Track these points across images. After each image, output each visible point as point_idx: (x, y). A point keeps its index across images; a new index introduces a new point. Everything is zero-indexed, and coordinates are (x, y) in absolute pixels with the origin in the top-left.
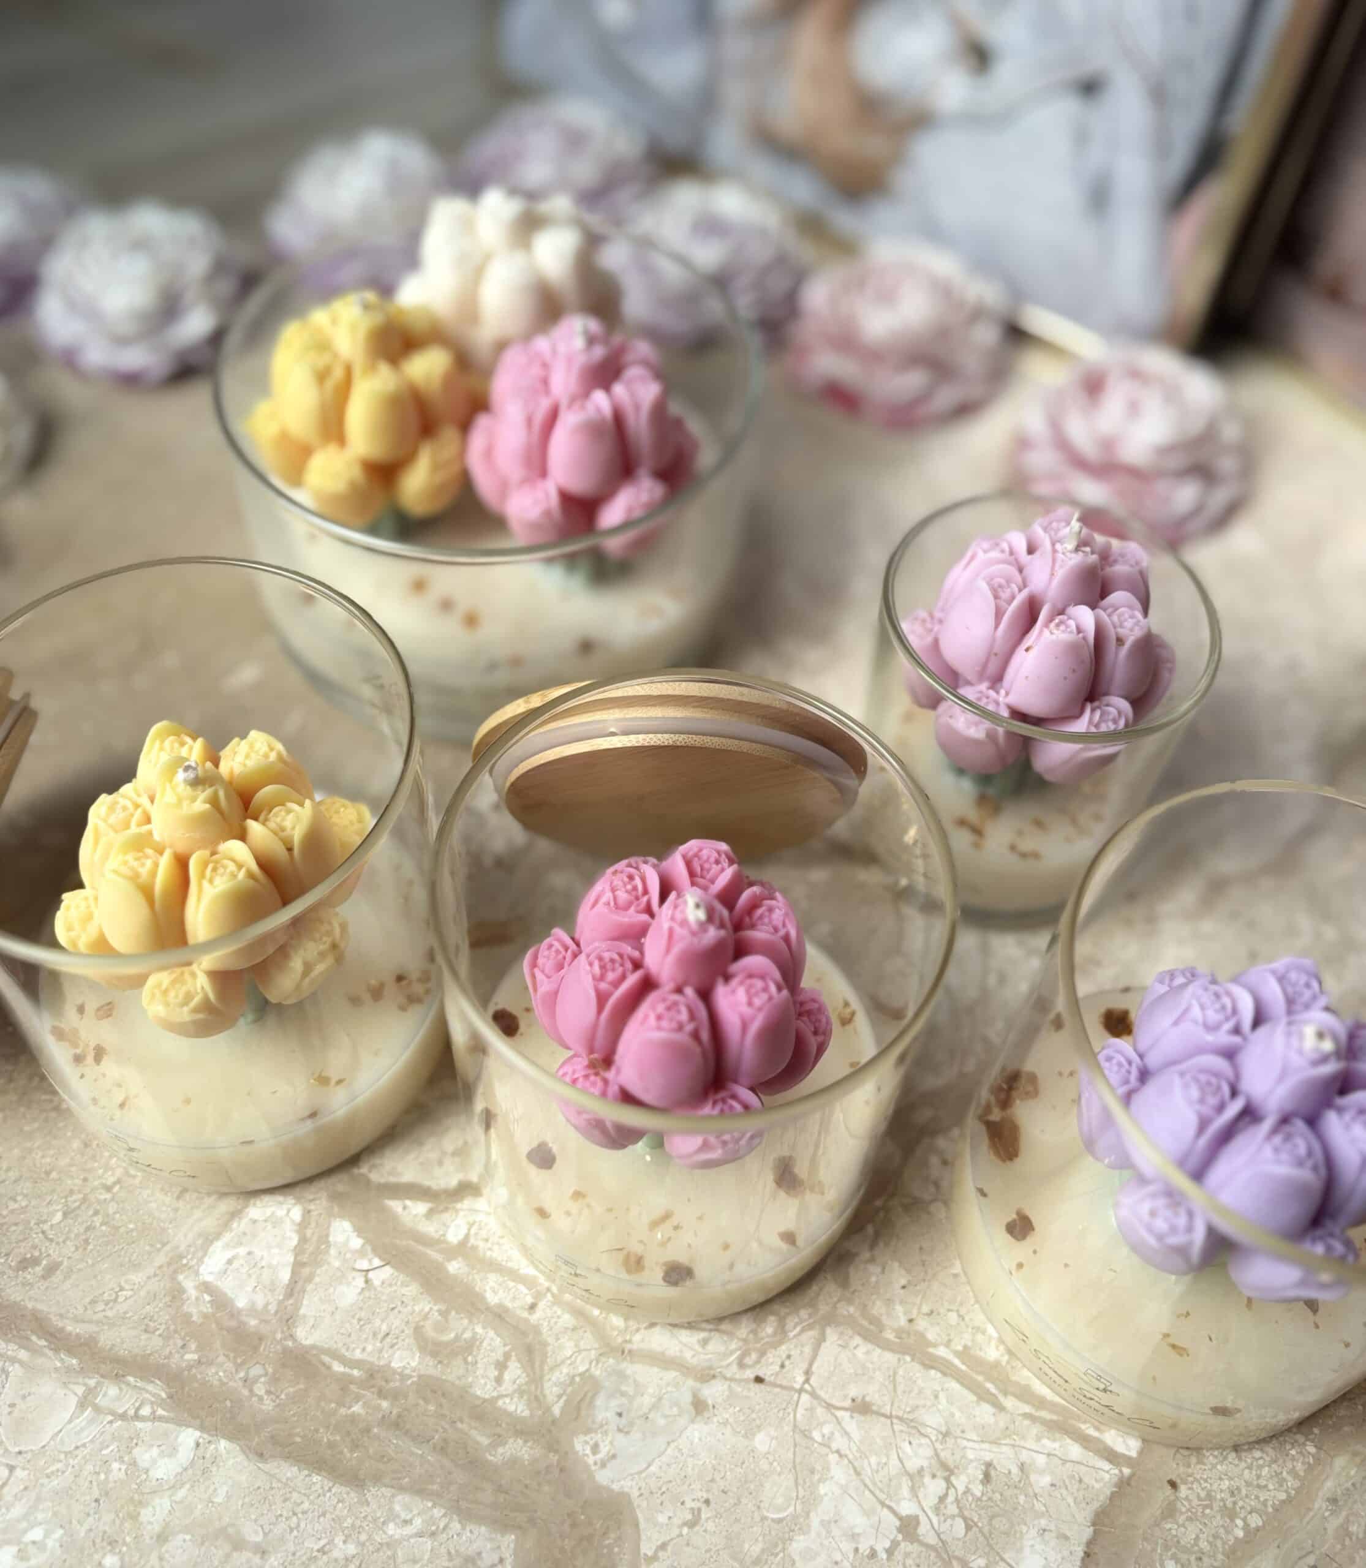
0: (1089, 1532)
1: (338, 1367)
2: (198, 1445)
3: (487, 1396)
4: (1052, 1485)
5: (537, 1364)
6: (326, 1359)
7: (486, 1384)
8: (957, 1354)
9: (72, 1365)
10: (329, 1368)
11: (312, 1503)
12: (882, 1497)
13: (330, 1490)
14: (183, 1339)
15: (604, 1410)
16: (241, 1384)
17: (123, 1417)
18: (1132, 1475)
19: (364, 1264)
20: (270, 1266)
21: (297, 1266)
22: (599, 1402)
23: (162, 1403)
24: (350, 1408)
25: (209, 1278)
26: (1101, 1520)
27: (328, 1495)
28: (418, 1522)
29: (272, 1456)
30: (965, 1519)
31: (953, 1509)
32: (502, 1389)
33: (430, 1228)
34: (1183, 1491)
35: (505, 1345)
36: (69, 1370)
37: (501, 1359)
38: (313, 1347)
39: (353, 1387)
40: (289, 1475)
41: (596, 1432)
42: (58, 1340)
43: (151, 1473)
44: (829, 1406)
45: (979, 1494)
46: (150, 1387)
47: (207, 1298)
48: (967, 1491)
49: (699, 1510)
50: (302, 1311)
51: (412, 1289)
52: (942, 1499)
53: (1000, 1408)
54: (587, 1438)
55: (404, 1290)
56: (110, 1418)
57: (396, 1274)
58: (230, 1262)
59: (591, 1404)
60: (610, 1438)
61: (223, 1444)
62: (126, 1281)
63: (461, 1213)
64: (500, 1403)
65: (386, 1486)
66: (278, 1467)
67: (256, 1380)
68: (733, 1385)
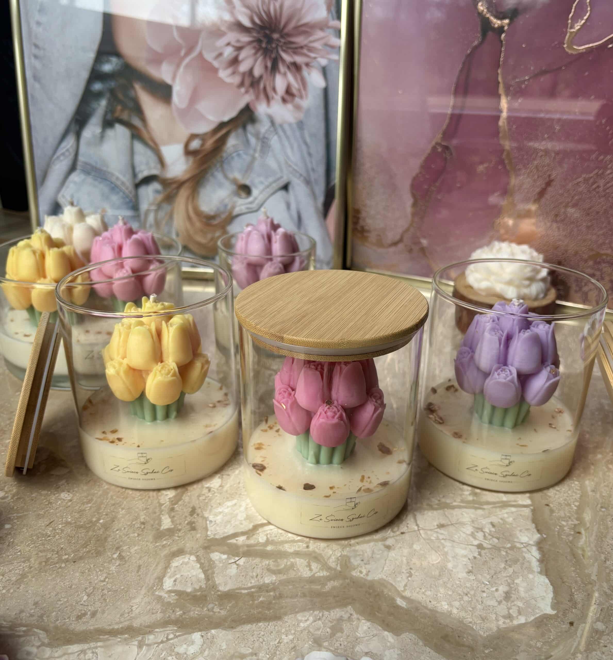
0: (534, 525)
1: (244, 592)
2: (202, 636)
3: (310, 575)
4: (514, 519)
5: (322, 561)
6: (237, 591)
7: (307, 573)
8: (460, 502)
9: (126, 637)
10: (241, 593)
11: (264, 631)
12: (466, 543)
13: (269, 625)
14: (172, 609)
15: (355, 562)
16: (207, 612)
17: (162, 642)
18: (534, 508)
19: (233, 561)
20: (193, 576)
21: (205, 572)
22: (352, 560)
23: (176, 631)
24: (258, 600)
25: (170, 589)
26: (534, 521)
27: (269, 626)
28: (311, 619)
29: (237, 626)
30: (495, 538)
31: (490, 537)
32: (314, 571)
33: (252, 541)
34: (551, 505)
35: (305, 560)
36: (125, 639)
37: (307, 564)
38: (229, 590)
39: (255, 594)
40: (248, 628)
41: (357, 568)
42: (113, 633)
43: (188, 653)
44: (431, 530)
45: (494, 530)
46: (168, 629)
47: (173, 594)
48: (490, 531)
49: (410, 572)
50: (217, 582)
51: (257, 560)
52: (485, 536)
53: (484, 509)
54: (356, 571)
55: (254, 562)
56: (156, 645)
57: (247, 558)
58: (175, 581)
59: (350, 562)
60: (364, 567)
61: (213, 631)
62: (132, 603)
63: (260, 534)
64: (316, 575)
65: (291, 614)
66: (242, 627)
67: (213, 608)
68: (395, 538)
